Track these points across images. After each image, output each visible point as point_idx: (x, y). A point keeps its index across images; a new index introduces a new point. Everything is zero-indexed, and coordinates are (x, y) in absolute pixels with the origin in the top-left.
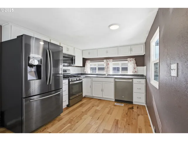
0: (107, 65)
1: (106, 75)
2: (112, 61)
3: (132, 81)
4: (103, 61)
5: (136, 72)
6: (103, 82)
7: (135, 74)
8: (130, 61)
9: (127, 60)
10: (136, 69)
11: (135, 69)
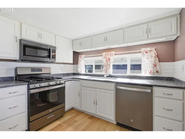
0: (107, 61)
1: (105, 76)
2: (114, 55)
3: (152, 91)
4: (102, 56)
5: (157, 72)
6: (97, 89)
7: (156, 75)
8: (146, 52)
9: (140, 52)
10: (158, 67)
11: (155, 68)
